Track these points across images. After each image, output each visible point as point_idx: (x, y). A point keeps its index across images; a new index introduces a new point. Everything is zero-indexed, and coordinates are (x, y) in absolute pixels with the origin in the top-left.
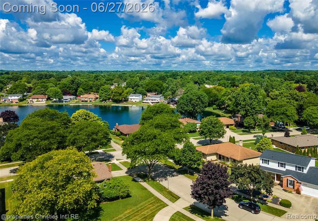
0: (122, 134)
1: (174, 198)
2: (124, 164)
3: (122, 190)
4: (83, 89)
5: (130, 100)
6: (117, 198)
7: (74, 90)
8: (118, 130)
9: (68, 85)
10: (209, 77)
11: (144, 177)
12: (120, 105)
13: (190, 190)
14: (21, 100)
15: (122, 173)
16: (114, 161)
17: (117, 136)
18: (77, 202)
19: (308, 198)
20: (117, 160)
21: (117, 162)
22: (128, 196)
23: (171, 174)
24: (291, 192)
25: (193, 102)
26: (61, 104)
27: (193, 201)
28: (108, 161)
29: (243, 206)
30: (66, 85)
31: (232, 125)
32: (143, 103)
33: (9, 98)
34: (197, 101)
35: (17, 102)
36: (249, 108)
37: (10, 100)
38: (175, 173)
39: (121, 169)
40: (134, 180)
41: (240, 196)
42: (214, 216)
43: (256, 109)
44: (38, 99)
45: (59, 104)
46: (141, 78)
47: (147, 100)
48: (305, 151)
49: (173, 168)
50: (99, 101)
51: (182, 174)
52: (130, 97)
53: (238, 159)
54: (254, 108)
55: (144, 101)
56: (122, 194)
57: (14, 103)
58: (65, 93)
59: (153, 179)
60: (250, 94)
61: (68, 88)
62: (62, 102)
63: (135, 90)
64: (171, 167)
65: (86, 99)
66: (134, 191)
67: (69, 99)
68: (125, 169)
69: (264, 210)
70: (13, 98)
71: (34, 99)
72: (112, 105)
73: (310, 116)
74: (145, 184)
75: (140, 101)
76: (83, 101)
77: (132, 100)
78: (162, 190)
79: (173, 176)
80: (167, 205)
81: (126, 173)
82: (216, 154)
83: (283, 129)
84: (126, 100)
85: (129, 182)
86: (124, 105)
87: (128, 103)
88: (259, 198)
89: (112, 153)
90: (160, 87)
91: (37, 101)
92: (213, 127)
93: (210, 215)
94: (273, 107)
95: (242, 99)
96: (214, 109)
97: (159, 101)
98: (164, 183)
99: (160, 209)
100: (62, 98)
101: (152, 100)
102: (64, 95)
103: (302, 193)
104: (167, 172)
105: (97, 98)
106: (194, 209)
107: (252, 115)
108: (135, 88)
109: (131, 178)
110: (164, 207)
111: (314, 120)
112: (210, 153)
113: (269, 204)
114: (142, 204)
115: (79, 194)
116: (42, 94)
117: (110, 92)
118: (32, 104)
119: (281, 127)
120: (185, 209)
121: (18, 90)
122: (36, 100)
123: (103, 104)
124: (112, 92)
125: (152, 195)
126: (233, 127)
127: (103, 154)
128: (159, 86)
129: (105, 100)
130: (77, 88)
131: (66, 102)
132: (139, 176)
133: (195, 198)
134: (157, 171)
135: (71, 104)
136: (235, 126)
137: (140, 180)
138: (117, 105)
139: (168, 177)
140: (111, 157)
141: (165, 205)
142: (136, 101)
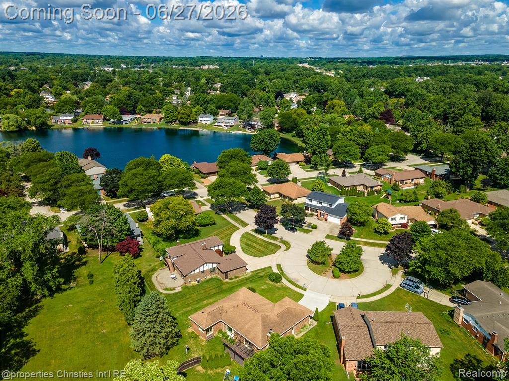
0: (200, 172)
1: (245, 224)
2: (207, 200)
3: (211, 220)
4: (142, 106)
5: (199, 121)
6: (207, 225)
7: (131, 107)
8: (197, 168)
9: (124, 101)
10: (297, 80)
11: (224, 211)
12: (189, 128)
13: (254, 219)
14: (74, 121)
15: (207, 207)
16: (199, 198)
17: (196, 173)
18: (188, 226)
19: (330, 223)
20: (201, 197)
21: (201, 199)
22: (214, 224)
23: (243, 208)
24: (322, 220)
25: (265, 141)
26: (120, 126)
27: (256, 226)
28: (195, 198)
29: (287, 229)
30: (123, 101)
31: (302, 162)
32: (215, 125)
33: (61, 118)
34: (269, 139)
35: (70, 123)
36: (316, 147)
37: (62, 121)
38: (246, 208)
39: (206, 205)
40: (217, 213)
41: (288, 223)
42: (268, 234)
43: (323, 148)
44: (93, 119)
45: (118, 126)
46: (209, 80)
47: (219, 122)
48: (348, 189)
49: (245, 204)
50: (164, 122)
51: (251, 208)
52: (200, 119)
53: (293, 197)
54: (321, 148)
55: (216, 124)
56: (210, 222)
57: (67, 125)
58: (124, 112)
59: (230, 212)
60: (318, 134)
61: (124, 105)
62: (122, 123)
63: (205, 108)
64: (243, 203)
65: (149, 120)
66: (218, 221)
67: (129, 120)
68: (209, 205)
69: (299, 231)
70: (65, 118)
71: (89, 119)
72: (180, 128)
73: (370, 155)
74: (224, 216)
75: (212, 123)
76: (145, 122)
77: (203, 122)
78: (237, 219)
79: (245, 210)
80: (240, 229)
81: (210, 208)
82: (279, 193)
83: (349, 165)
84: (195, 122)
85: (213, 214)
86: (192, 129)
87: (197, 126)
88: (300, 224)
89: (195, 191)
90: (234, 104)
91: (93, 122)
92: (280, 169)
93: (265, 233)
94: (338, 146)
95: (311, 139)
96: (292, 136)
97: (233, 124)
98: (238, 215)
99: (235, 231)
100: (122, 119)
101: (225, 123)
102: (124, 114)
103: (328, 220)
104: (241, 207)
105: (161, 118)
106: (256, 231)
107: (320, 154)
108: (204, 105)
109: (214, 212)
110: (238, 230)
111: (373, 159)
112: (274, 192)
113: (304, 227)
114: (224, 228)
115: (190, 223)
116: (96, 113)
117: (177, 113)
118: (88, 125)
119: (347, 163)
120: (251, 231)
121: (67, 107)
122: (91, 121)
123: (169, 126)
124: (179, 113)
125: (230, 223)
126: (303, 164)
127: (188, 192)
128: (233, 102)
129: (172, 122)
130: (135, 104)
131: (126, 123)
132: (220, 210)
133: (256, 224)
134: (233, 206)
135: (132, 126)
136: (305, 162)
137: (221, 213)
138: (186, 128)
139: (241, 211)
140: (196, 194)
141: (239, 229)
142: (206, 124)
